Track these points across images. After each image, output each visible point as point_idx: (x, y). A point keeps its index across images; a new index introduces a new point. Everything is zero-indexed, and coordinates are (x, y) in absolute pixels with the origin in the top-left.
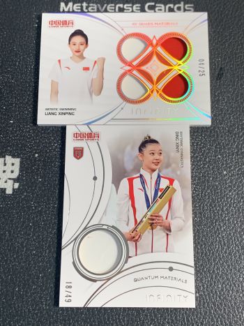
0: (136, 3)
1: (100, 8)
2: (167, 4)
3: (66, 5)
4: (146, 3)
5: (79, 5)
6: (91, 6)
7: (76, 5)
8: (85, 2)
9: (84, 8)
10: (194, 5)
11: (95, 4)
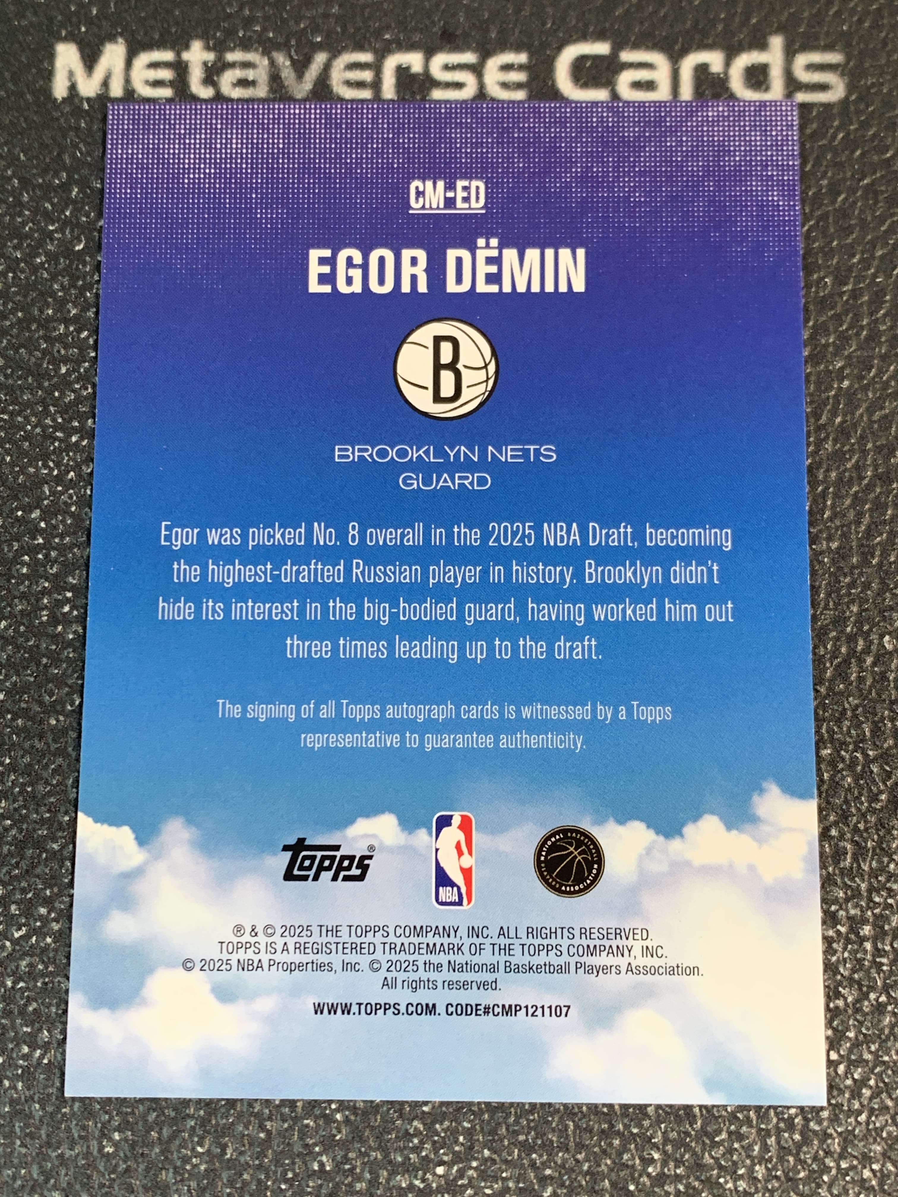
0: (503, 46)
1: (287, 73)
2: (684, 52)
3: (90, 59)
4: (559, 49)
5: (168, 56)
6: (232, 65)
7: (144, 58)
8: (197, 37)
9: (196, 75)
10: (849, 57)
11: (256, 50)
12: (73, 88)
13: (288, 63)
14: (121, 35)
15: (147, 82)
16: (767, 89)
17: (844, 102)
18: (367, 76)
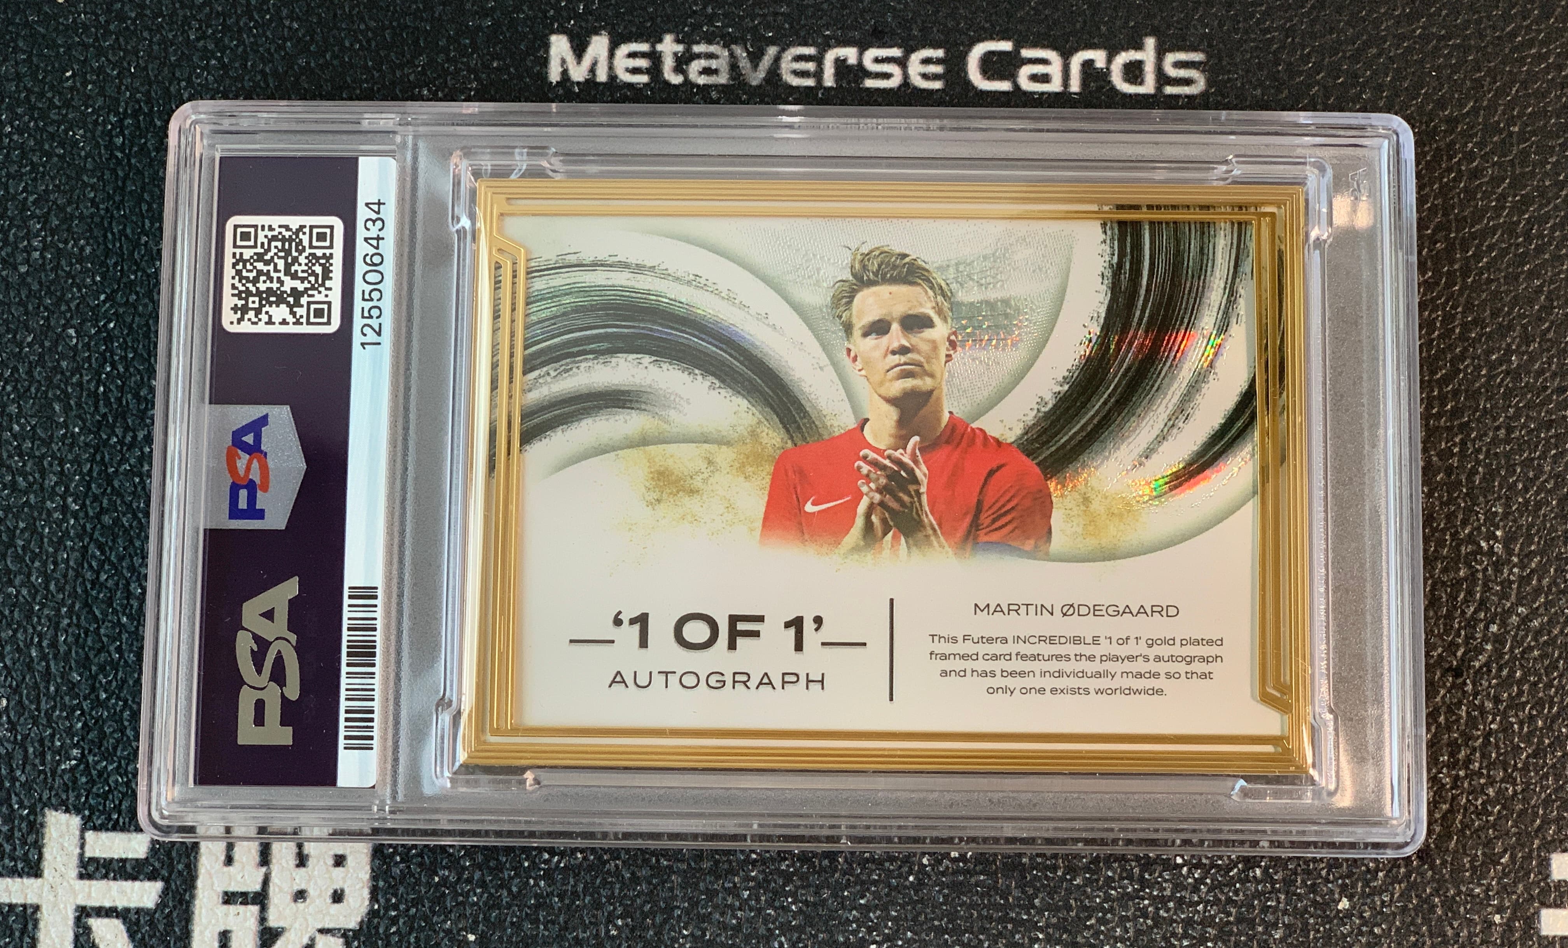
0: (924, 43)
1: (744, 63)
2: (1074, 50)
3: (579, 49)
4: (971, 45)
5: (644, 47)
6: (698, 56)
7: (624, 49)
8: (669, 31)
9: (668, 63)
10: (1209, 56)
11: (718, 43)
12: (565, 73)
13: (745, 55)
14: (604, 28)
15: (628, 70)
16: (1141, 83)
17: (1204, 95)
18: (811, 66)
